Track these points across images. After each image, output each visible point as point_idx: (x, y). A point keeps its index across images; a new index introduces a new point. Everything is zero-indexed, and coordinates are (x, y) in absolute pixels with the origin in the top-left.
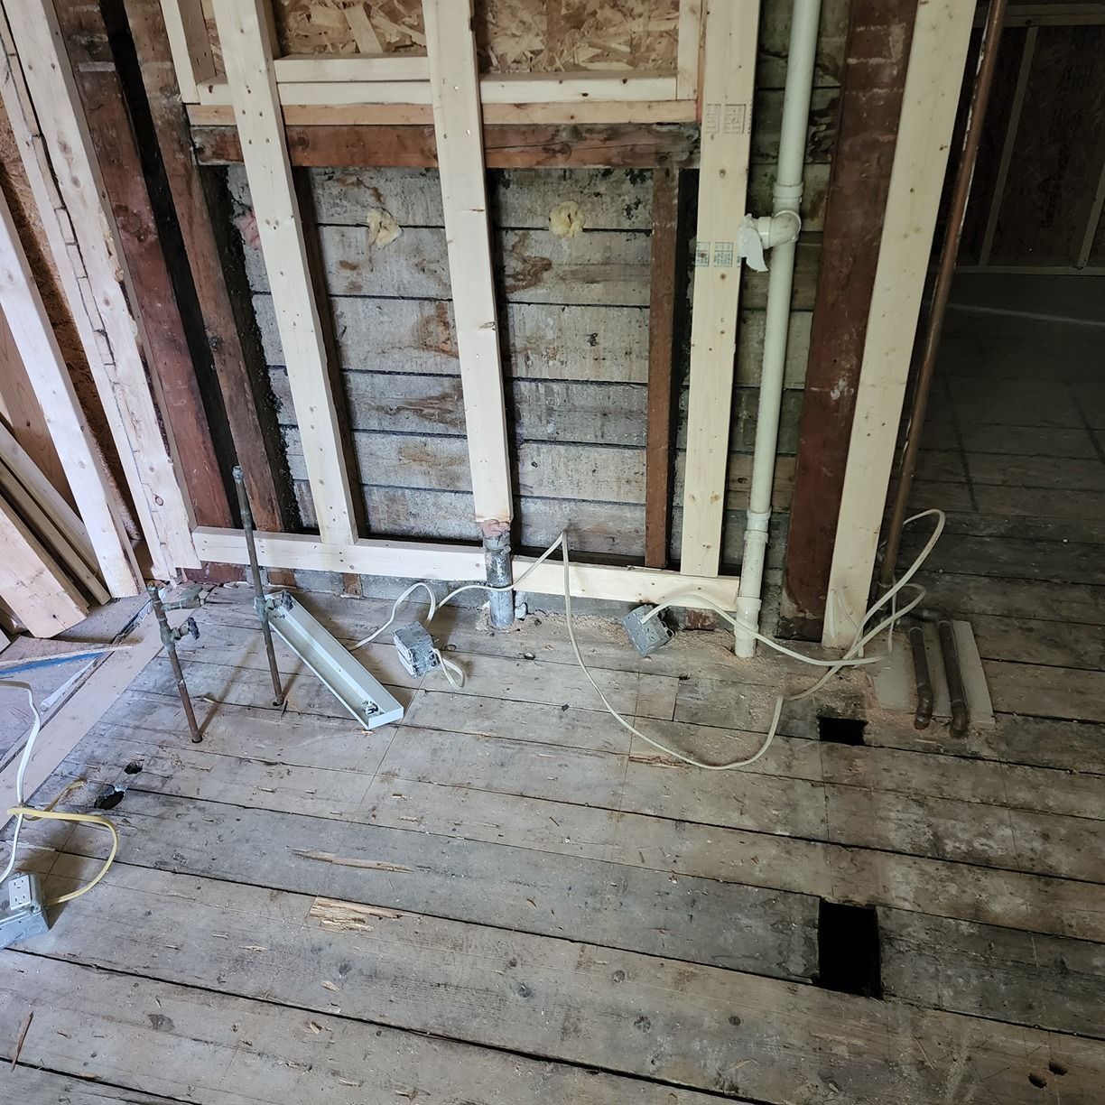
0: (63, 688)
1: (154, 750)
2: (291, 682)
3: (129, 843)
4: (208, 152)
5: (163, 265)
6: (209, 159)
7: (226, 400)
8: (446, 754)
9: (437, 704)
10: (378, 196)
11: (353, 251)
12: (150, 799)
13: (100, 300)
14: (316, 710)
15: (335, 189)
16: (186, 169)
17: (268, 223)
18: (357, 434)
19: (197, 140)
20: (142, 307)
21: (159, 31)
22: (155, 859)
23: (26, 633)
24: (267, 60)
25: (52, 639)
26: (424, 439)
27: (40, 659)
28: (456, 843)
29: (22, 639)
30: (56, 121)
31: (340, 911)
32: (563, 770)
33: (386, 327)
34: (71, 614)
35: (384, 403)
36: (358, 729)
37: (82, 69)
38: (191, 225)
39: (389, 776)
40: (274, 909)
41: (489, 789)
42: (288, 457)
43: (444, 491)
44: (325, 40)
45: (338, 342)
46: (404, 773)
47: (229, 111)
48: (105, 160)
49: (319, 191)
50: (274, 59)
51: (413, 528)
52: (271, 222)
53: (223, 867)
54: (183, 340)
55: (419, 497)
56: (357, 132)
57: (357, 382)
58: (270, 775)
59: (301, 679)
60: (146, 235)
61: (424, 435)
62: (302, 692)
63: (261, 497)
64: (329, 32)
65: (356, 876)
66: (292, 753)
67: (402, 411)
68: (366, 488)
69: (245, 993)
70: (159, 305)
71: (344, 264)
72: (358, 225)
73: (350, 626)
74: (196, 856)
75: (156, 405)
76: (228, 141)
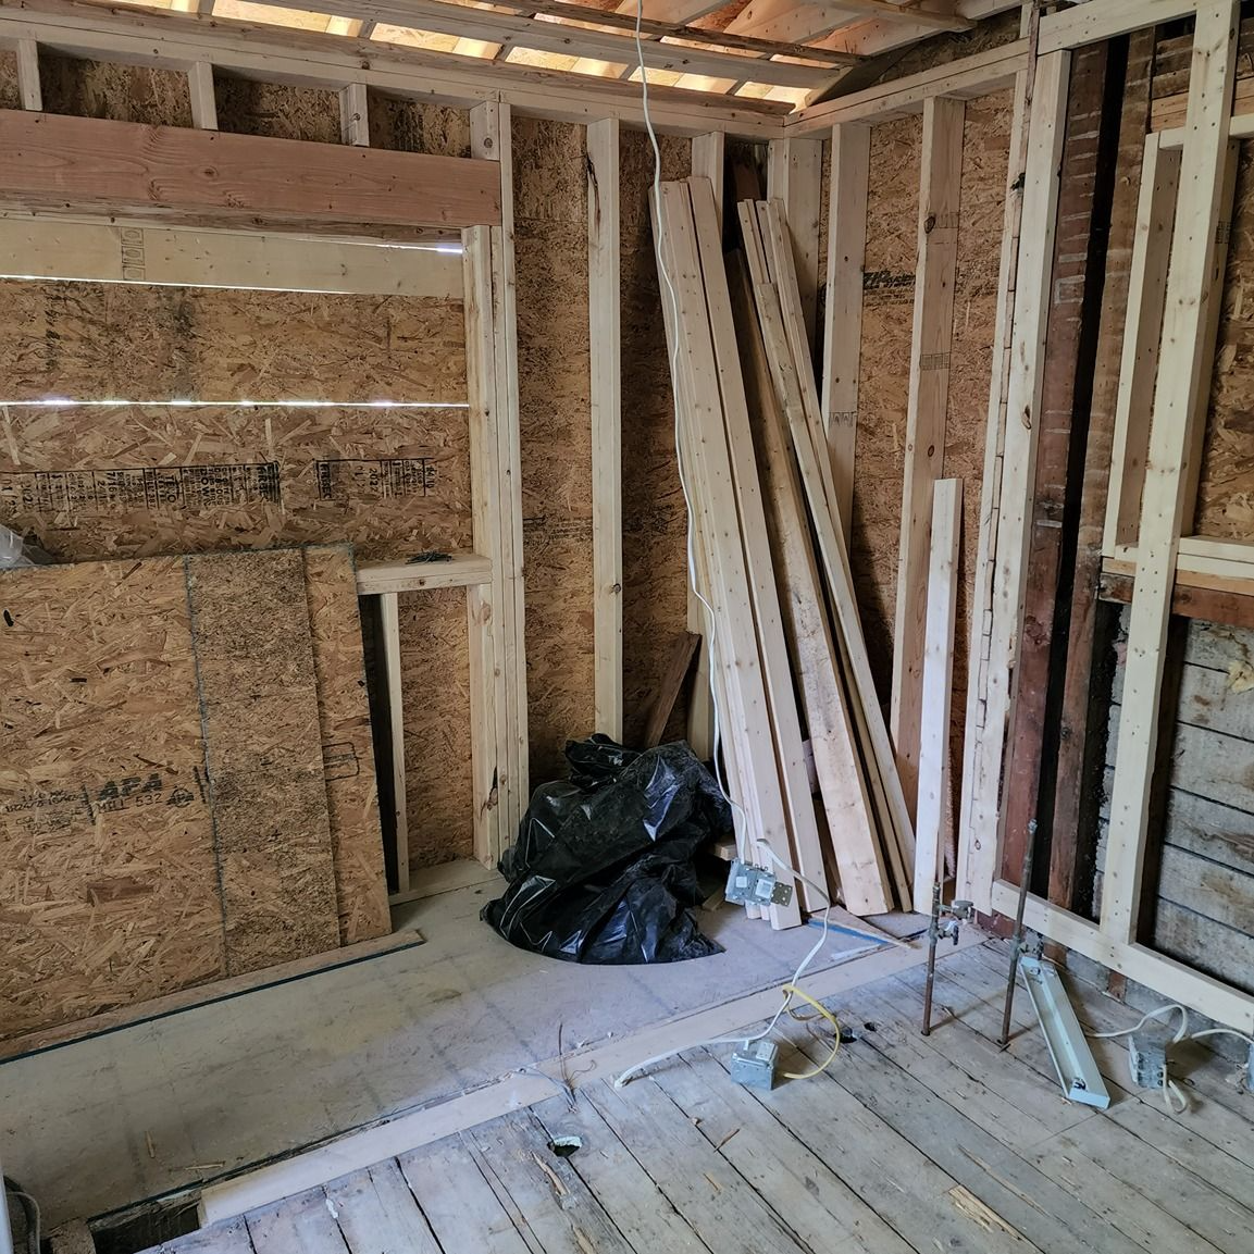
0: (850, 952)
1: (891, 1023)
2: (1021, 1033)
3: (844, 1070)
4: (1108, 592)
5: (1046, 665)
6: (1107, 596)
7: (1058, 780)
8: (1131, 1156)
9: (1145, 1116)
10: (1245, 651)
11: (1210, 690)
12: (872, 1052)
13: (991, 678)
14: (1031, 1063)
15: (1208, 638)
16: (1088, 601)
17: (1136, 650)
18: (1166, 848)
19: (1103, 582)
20: (1020, 691)
21: (1101, 507)
22: (857, 1090)
23: (844, 906)
24: (1174, 537)
25: (859, 917)
26: (1231, 872)
27: (843, 926)
28: (1100, 1222)
29: (838, 907)
30: (1008, 553)
31: (973, 1206)
32: (1245, 1233)
33: (1222, 761)
34: (879, 904)
35: (1200, 826)
36: (1060, 1095)
37: (1038, 524)
38: (1077, 639)
39: (1069, 1142)
40: (924, 1172)
41: (1158, 1204)
42: (1098, 848)
43: (1240, 932)
44: (1233, 529)
45: (1172, 761)
46: (1083, 1147)
47: (1132, 566)
48: (1032, 584)
49: (1194, 637)
50: (1182, 536)
51: (1197, 957)
52: (1139, 650)
53: (901, 1123)
54: (1041, 724)
55: (1211, 928)
56: (1233, 599)
57: (1180, 801)
58: (969, 1085)
59: (1030, 1035)
60: (1041, 640)
61: (1233, 869)
62: (1027, 1044)
63: (1060, 872)
64: (1238, 524)
65: (999, 1191)
66: (995, 1081)
67: (1216, 840)
68: (1161, 901)
69: (875, 1208)
70: (1033, 693)
71: (1198, 699)
72: (1219, 670)
73: (1097, 1018)
74: (885, 1104)
75: (1002, 767)
76: (1125, 587)
